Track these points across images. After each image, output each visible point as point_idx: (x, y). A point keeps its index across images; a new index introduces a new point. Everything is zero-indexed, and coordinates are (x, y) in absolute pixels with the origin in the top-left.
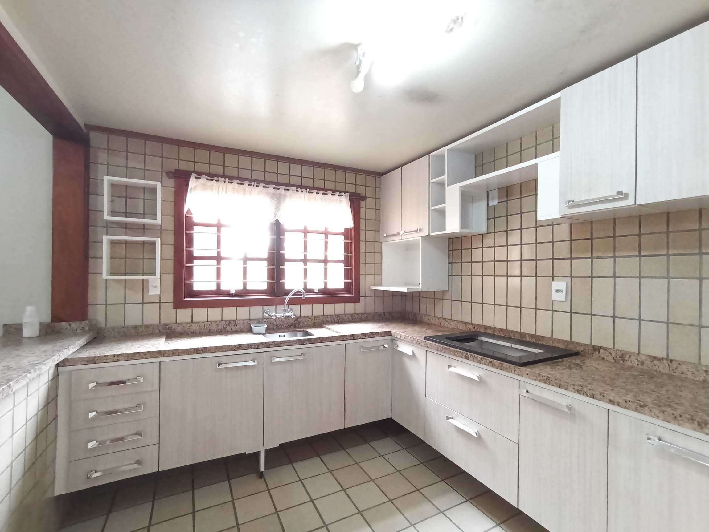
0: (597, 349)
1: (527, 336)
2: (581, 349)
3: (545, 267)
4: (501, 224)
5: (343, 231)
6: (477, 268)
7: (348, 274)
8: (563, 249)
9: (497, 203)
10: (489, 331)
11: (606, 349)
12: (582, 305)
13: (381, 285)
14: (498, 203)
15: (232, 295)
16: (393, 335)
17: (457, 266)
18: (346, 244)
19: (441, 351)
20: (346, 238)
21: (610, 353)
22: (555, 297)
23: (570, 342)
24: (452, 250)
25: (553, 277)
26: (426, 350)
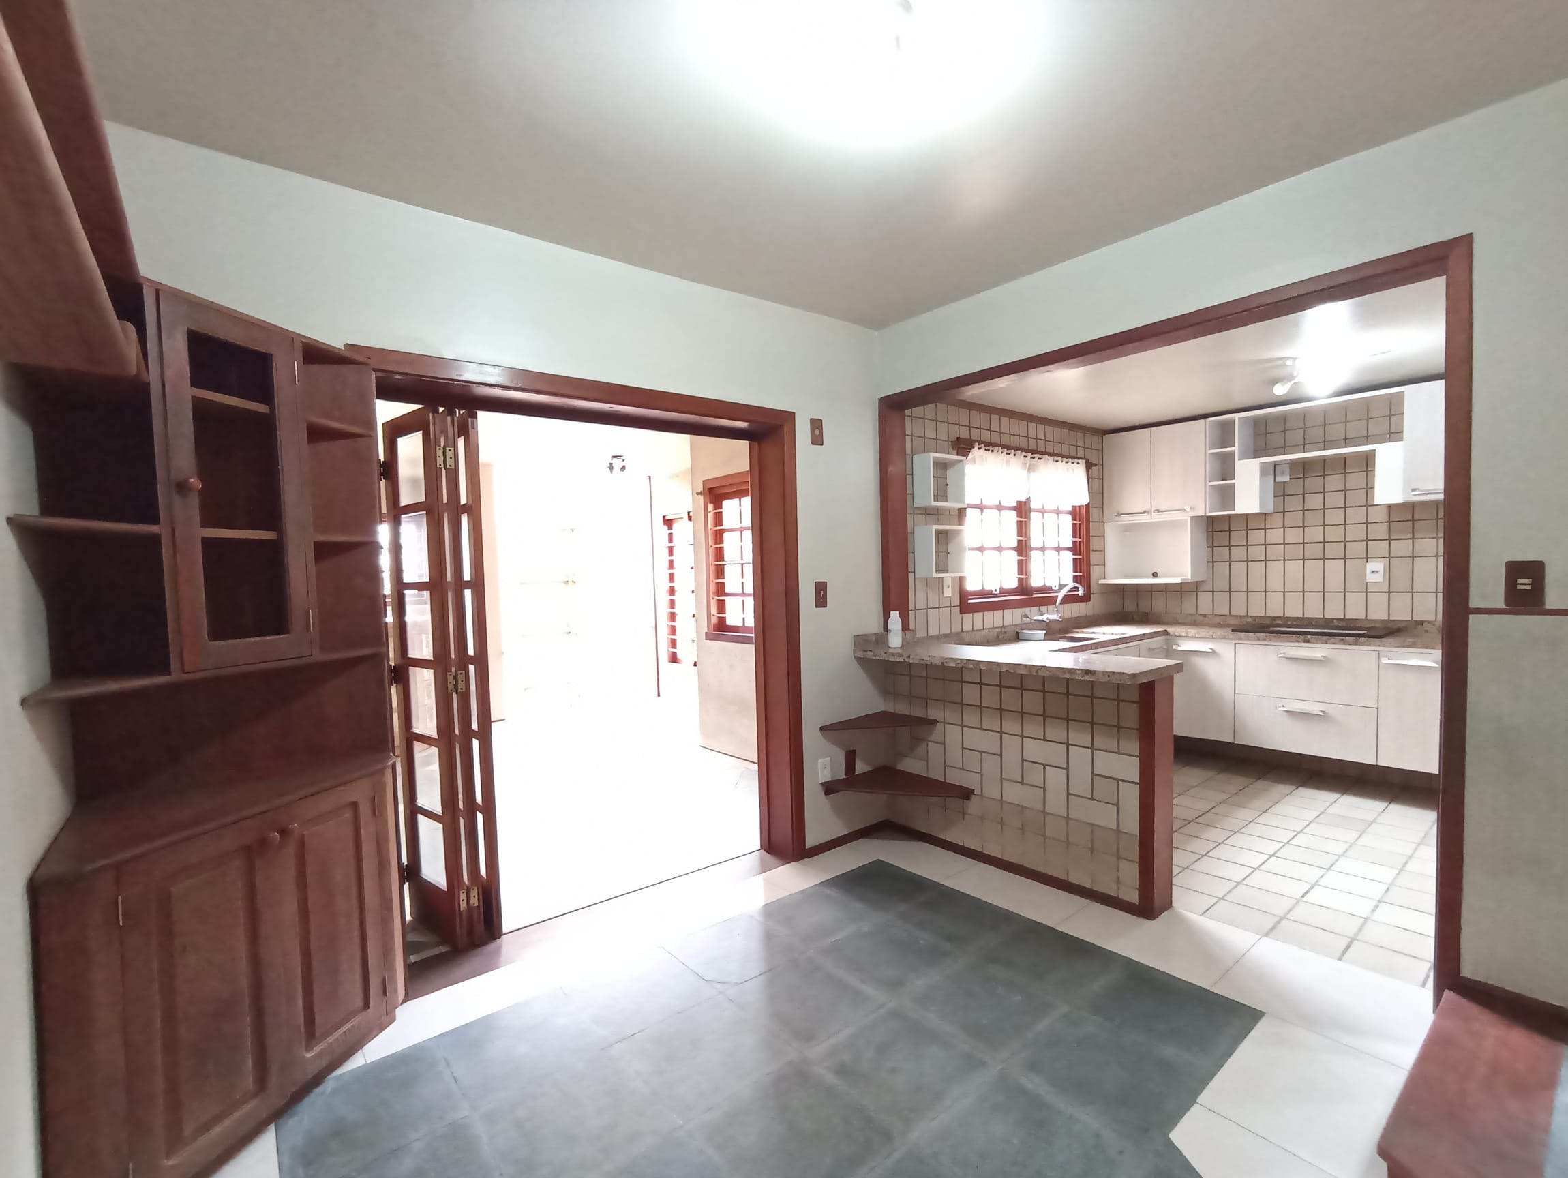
0: (1421, 623)
1: (1335, 621)
2: (1401, 625)
3: (1357, 549)
4: (1294, 503)
5: (1070, 509)
6: (1258, 552)
7: (1077, 565)
8: (1381, 531)
9: (1288, 480)
10: (1279, 622)
11: (1429, 622)
12: (1401, 583)
13: (1105, 578)
14: (1290, 479)
15: (996, 596)
16: (1171, 634)
17: (1222, 553)
18: (1074, 525)
19: (1264, 640)
20: (1074, 519)
21: (1434, 625)
22: (1370, 578)
23: (1389, 621)
24: (1213, 532)
25: (1367, 558)
26: (1235, 644)
